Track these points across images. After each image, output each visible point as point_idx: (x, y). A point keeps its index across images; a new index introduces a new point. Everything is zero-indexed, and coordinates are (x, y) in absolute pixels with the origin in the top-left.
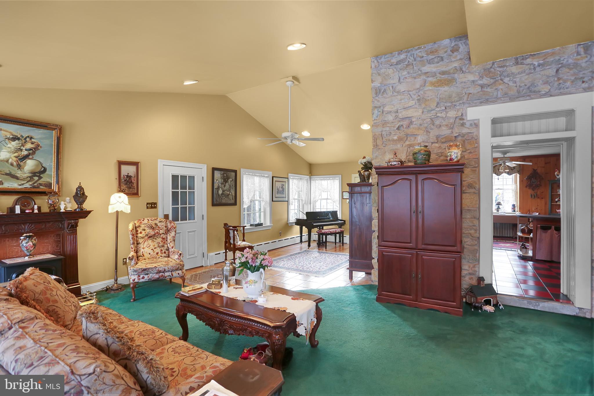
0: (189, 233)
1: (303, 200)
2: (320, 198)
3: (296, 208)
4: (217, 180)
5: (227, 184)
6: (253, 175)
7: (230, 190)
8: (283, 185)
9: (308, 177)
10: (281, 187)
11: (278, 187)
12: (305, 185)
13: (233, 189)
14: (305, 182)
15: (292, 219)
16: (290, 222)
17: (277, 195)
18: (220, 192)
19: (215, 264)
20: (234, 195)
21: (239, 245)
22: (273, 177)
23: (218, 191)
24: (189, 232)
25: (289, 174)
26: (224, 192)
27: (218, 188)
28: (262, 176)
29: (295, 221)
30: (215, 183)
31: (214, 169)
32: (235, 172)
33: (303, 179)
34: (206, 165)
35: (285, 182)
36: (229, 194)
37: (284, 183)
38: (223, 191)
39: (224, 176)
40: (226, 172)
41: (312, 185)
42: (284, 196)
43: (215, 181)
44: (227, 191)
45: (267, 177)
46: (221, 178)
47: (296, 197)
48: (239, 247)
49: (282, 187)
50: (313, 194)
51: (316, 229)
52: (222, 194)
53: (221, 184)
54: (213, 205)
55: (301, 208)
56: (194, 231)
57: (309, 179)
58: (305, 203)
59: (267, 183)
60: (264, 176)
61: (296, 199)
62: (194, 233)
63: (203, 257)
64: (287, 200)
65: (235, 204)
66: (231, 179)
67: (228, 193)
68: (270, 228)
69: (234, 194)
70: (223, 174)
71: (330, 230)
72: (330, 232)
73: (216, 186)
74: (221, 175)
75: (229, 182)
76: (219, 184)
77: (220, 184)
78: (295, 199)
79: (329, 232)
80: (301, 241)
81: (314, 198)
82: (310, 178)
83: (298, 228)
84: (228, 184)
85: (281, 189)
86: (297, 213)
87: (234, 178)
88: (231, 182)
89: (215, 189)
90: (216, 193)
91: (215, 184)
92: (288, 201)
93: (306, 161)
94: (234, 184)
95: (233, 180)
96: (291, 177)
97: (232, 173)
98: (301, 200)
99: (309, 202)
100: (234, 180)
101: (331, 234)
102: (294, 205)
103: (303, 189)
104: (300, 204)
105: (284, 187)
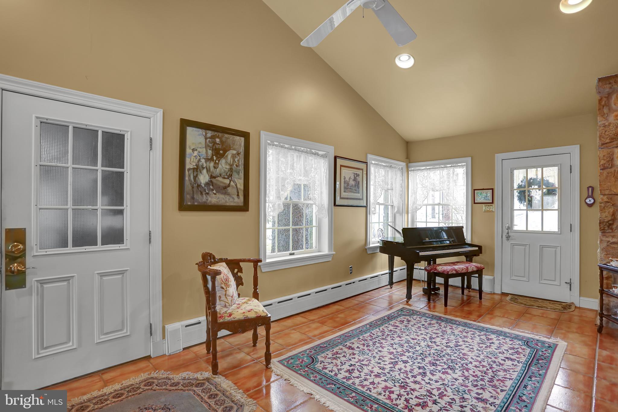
0: (105, 278)
1: (395, 205)
2: (425, 202)
3: (382, 220)
4: (193, 150)
5: (223, 161)
6: (292, 149)
7: (231, 176)
8: (358, 175)
9: (404, 164)
10: (353, 178)
11: (347, 179)
12: (398, 179)
13: (238, 173)
14: (399, 174)
15: (375, 241)
16: (371, 246)
17: (344, 194)
18: (204, 178)
19: (184, 349)
20: (242, 188)
21: (230, 315)
22: (335, 158)
23: (195, 177)
24: (102, 275)
25: (370, 156)
26: (214, 180)
27: (197, 169)
28: (313, 153)
29: (378, 245)
30: (187, 156)
31: (185, 124)
32: (246, 135)
33: (395, 168)
34: (162, 110)
35: (362, 170)
36: (229, 185)
37: (359, 172)
38: (212, 177)
39: (215, 143)
40: (220, 134)
41: (410, 181)
42: (359, 195)
43: (188, 151)
44: (224, 178)
45: (323, 156)
46: (207, 146)
47: (381, 200)
48: (227, 319)
49: (355, 180)
50: (411, 196)
51: (423, 264)
52: (207, 184)
53: (207, 160)
54: (183, 207)
55: (390, 221)
56: (122, 273)
57: (405, 169)
58: (398, 212)
59: (323, 170)
60: (318, 155)
61: (382, 204)
62: (120, 276)
63: (151, 334)
64: (365, 205)
65: (244, 208)
66: (235, 152)
67: (227, 181)
68: (330, 259)
69: (241, 186)
70: (210, 138)
71: (456, 267)
72: (456, 270)
73: (190, 164)
74: (206, 139)
75: (229, 157)
76: (199, 160)
77: (203, 161)
78: (379, 204)
79: (454, 272)
80: (391, 283)
81: (414, 203)
82: (408, 167)
83: (385, 257)
84: (226, 162)
85: (352, 183)
86: (383, 229)
87: (242, 150)
88: (233, 156)
89: (189, 170)
90: (190, 180)
91: (188, 160)
92: (366, 207)
93: (400, 135)
94: (242, 162)
95: (238, 154)
96: (373, 162)
97: (238, 138)
98: (390, 207)
99: (406, 209)
100: (242, 153)
101: (457, 274)
102: (377, 215)
103: (394, 185)
104: (388, 214)
105: (359, 179)
